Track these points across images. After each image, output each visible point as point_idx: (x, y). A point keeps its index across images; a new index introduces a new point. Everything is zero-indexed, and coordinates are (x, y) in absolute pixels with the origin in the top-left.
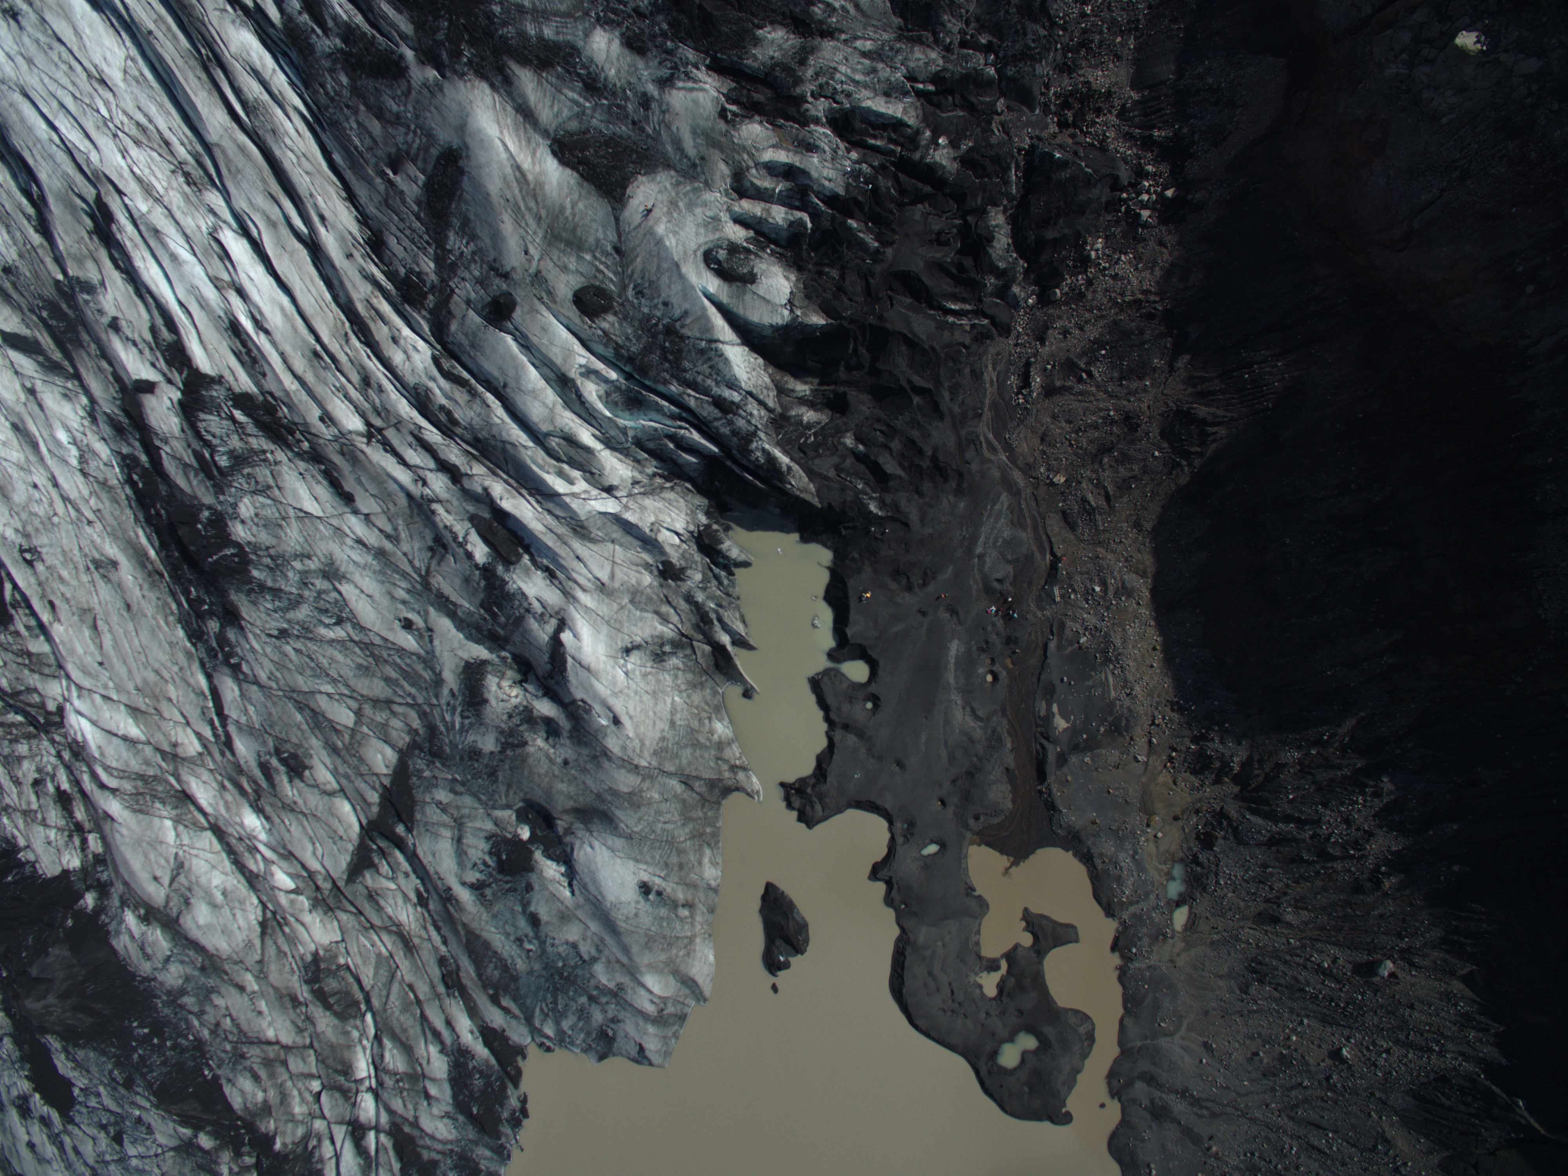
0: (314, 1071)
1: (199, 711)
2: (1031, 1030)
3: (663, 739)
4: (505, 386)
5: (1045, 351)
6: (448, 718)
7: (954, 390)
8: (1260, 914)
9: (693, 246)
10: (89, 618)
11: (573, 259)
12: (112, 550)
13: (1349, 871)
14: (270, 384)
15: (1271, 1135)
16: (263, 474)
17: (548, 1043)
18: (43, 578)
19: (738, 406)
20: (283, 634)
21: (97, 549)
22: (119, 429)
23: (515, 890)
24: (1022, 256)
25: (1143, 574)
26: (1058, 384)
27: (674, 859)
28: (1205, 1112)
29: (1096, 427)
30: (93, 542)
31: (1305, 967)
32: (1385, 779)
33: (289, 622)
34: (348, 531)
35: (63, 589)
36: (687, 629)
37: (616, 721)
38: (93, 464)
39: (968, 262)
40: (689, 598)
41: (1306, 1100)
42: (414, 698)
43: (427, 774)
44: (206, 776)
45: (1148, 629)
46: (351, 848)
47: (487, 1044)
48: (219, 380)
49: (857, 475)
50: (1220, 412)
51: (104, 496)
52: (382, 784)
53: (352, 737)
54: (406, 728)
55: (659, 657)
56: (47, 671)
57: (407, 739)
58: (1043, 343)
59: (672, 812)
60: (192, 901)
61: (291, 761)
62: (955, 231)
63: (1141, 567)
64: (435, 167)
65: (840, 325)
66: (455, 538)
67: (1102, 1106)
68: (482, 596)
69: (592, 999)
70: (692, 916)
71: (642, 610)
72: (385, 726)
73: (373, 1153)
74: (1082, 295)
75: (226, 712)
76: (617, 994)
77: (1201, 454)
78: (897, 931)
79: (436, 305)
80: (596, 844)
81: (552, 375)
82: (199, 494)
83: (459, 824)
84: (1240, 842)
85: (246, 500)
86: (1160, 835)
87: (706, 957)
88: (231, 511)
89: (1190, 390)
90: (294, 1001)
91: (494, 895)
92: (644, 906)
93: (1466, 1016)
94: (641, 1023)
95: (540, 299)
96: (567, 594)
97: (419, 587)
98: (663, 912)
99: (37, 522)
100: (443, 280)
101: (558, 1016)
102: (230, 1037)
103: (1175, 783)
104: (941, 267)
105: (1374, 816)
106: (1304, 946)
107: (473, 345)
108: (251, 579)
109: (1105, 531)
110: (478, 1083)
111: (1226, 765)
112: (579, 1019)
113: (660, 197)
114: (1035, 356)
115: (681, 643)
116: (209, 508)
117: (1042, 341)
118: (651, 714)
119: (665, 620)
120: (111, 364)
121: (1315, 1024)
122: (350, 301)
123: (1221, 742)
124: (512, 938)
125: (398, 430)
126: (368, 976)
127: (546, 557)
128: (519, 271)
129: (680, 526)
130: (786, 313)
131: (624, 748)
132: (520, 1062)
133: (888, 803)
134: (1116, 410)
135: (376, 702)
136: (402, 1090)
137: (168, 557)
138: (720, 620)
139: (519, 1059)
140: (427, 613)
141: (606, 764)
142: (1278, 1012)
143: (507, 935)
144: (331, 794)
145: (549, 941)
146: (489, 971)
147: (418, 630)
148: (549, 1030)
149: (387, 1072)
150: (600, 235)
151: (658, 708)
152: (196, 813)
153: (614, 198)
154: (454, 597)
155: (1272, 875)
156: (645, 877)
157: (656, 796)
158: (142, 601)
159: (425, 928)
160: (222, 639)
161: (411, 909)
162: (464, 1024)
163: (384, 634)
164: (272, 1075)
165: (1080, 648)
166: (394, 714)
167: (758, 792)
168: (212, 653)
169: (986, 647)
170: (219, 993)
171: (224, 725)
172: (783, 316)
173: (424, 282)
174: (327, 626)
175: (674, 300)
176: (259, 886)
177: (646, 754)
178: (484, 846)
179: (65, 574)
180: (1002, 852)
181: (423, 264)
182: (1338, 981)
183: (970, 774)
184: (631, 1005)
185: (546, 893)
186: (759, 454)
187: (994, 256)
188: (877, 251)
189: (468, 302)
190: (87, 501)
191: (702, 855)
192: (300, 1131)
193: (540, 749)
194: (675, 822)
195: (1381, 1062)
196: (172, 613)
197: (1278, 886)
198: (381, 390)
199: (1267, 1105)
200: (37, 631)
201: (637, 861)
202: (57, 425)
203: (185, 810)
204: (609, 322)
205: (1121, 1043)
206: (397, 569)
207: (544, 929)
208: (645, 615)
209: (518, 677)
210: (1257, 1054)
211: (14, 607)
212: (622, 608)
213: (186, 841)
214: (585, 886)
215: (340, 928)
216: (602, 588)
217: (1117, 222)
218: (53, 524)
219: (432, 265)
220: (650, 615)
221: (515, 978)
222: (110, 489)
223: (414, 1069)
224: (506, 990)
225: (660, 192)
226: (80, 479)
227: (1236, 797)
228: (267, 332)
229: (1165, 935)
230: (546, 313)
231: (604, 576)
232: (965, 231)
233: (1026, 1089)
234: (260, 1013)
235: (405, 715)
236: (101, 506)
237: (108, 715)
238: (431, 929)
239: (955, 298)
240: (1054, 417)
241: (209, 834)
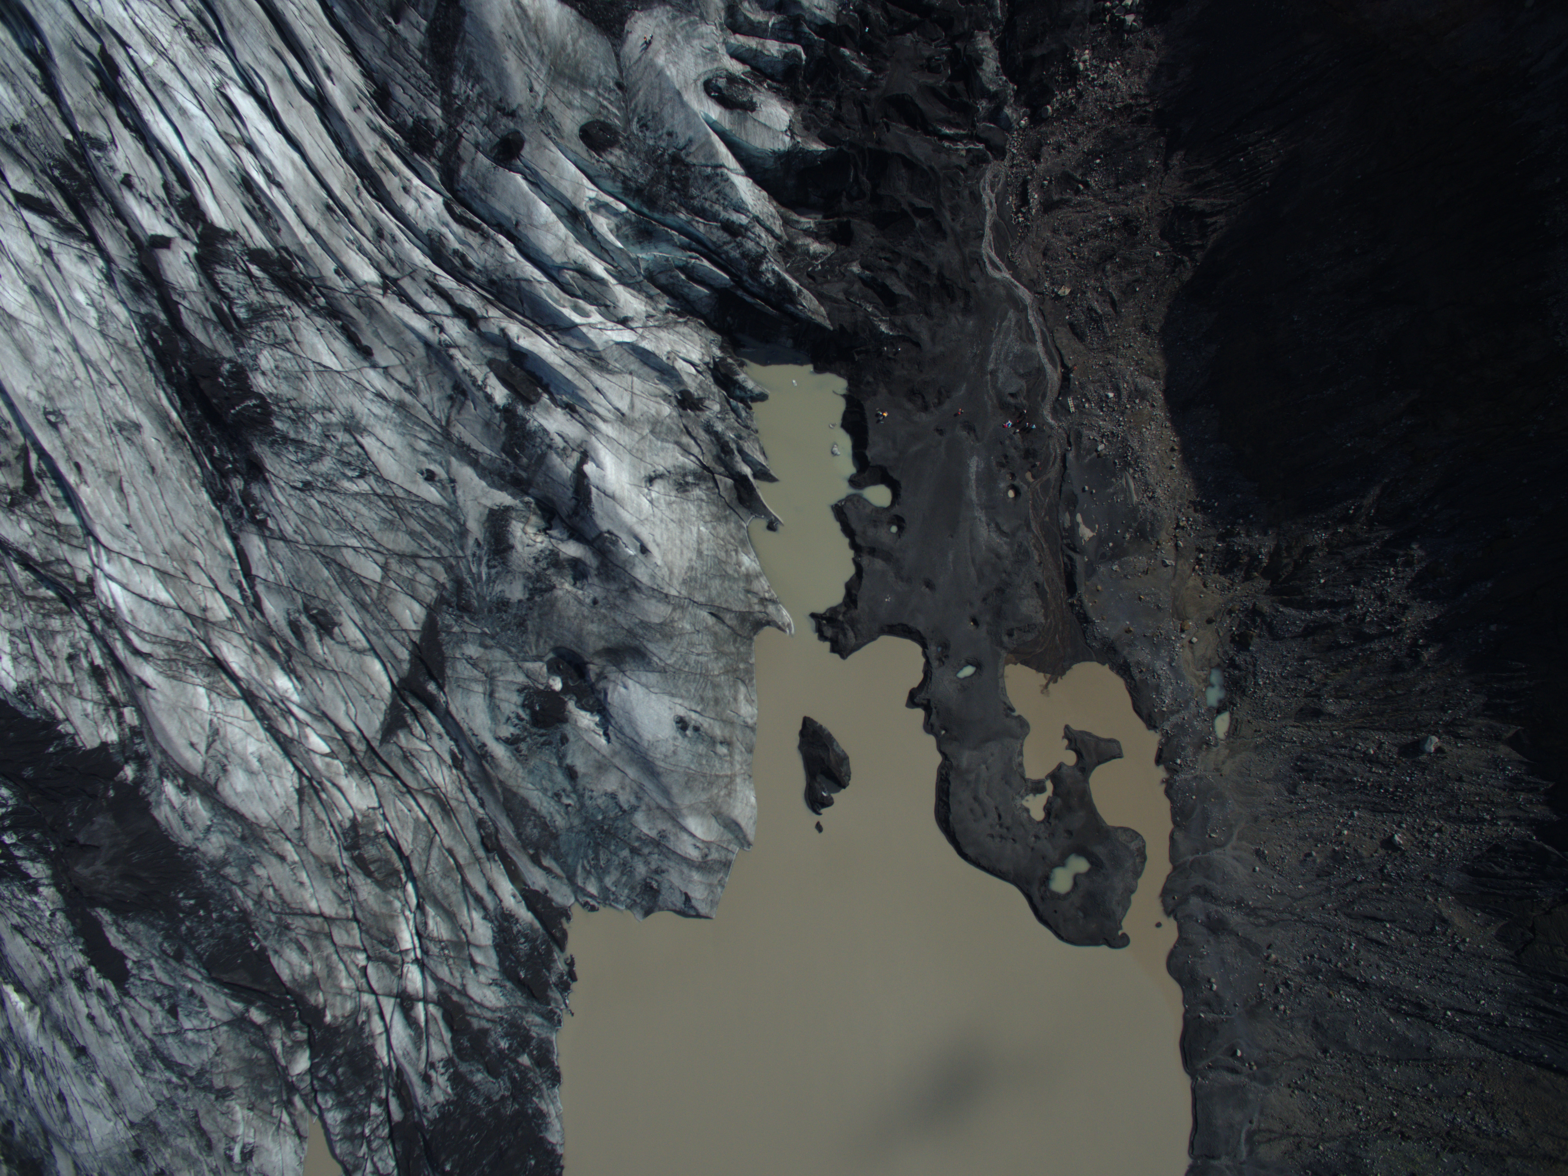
0: (359, 944)
1: (227, 574)
2: (1082, 851)
3: (691, 568)
4: (517, 224)
5: (1040, 168)
6: (474, 569)
7: (955, 210)
8: (1301, 710)
9: (693, 75)
10: (115, 480)
11: (577, 96)
12: (135, 413)
13: (1387, 649)
14: (285, 239)
15: (1330, 936)
16: (281, 328)
17: (592, 902)
18: (68, 441)
19: (747, 229)
20: (307, 486)
21: (120, 412)
22: (135, 287)
23: (550, 743)
24: (1012, 79)
25: (1155, 376)
26: (1056, 198)
27: (709, 694)
28: (1262, 921)
29: (1095, 235)
30: (115, 404)
31: (1351, 758)
32: (1415, 546)
33: (313, 474)
34: (367, 385)
35: (88, 450)
36: (708, 461)
37: (644, 550)
38: (112, 326)
39: (960, 86)
40: (709, 428)
41: (1361, 895)
42: (439, 552)
43: (456, 629)
44: (236, 640)
45: (1165, 431)
46: (383, 707)
47: (530, 907)
48: (235, 235)
49: (865, 298)
50: (1218, 201)
51: (124, 357)
52: (411, 641)
53: (380, 591)
54: (433, 583)
55: (682, 487)
56: (75, 542)
57: (435, 594)
58: (1038, 161)
59: (704, 645)
60: (229, 768)
61: (321, 618)
62: (944, 57)
63: (1152, 369)
64: (437, 11)
65: (841, 150)
66: (474, 382)
67: (1158, 925)
68: (503, 438)
69: (634, 851)
70: (731, 755)
71: (663, 440)
72: (412, 580)
73: (423, 1024)
74: (1073, 109)
75: (254, 572)
76: (659, 843)
77: (1201, 247)
78: (938, 759)
79: (445, 152)
80: (630, 683)
81: (563, 211)
82: (219, 348)
83: (490, 678)
84: (1276, 637)
85: (265, 352)
86: (1195, 640)
87: (748, 798)
88: (251, 363)
89: (1186, 185)
90: (334, 869)
91: (529, 749)
92: (682, 743)
93: (1515, 779)
94: (686, 870)
95: (548, 135)
96: (588, 426)
97: (439, 438)
98: (701, 748)
99: (59, 385)
100: (450, 126)
101: (600, 872)
102: (274, 908)
103: (1205, 586)
104: (933, 91)
105: (1407, 588)
106: (1348, 737)
107: (484, 188)
108: (273, 431)
109: (1113, 337)
110: (524, 947)
111: (1254, 558)
112: (623, 874)
113: (657, 31)
114: (1031, 173)
115: (705, 474)
116: (230, 361)
117: (1037, 158)
118: (678, 542)
119: (686, 451)
120: (125, 223)
121: (1366, 815)
122: (360, 154)
123: (1248, 536)
124: (550, 794)
125: (413, 279)
126: (407, 842)
127: (566, 393)
128: (525, 108)
129: (695, 357)
130: (787, 139)
131: (653, 577)
132: (566, 925)
133: (920, 624)
134: (1114, 216)
135: (402, 557)
136: (447, 958)
137: (190, 416)
138: (741, 451)
139: (564, 920)
140: (449, 463)
141: (636, 596)
142: (1327, 808)
143: (545, 791)
144: (361, 652)
145: (587, 794)
146: (528, 830)
147: (440, 481)
148: (592, 889)
149: (432, 939)
150: (602, 71)
151: (685, 537)
152: (228, 682)
153: (614, 34)
154: (476, 445)
155: (1310, 666)
156: (681, 712)
157: (688, 627)
158: (166, 464)
159: (462, 791)
160: (246, 496)
161: (446, 771)
162: (506, 888)
163: (407, 486)
164: (318, 948)
165: (1099, 456)
166: (420, 569)
167: (789, 625)
168: (237, 513)
169: (1005, 462)
170: (261, 863)
171: (252, 587)
172: (784, 143)
173: (432, 129)
174: (351, 479)
175: (678, 130)
176: (294, 751)
177: (675, 583)
178: (516, 699)
179: (89, 436)
180: (1038, 669)
181: (430, 111)
182: (1384, 766)
183: (1000, 590)
184: (674, 853)
185: (582, 743)
186: (769, 276)
187: (984, 79)
188: (871, 77)
189: (477, 145)
190: (108, 363)
191: (737, 691)
192: (349, 1006)
193: (568, 592)
194: (708, 655)
195: (1434, 842)
196: (196, 476)
197: (1316, 677)
198: (394, 240)
199: (1323, 906)
200: (64, 503)
201: (673, 695)
202: (75, 286)
203: (217, 678)
204: (615, 156)
205: (1173, 859)
206: (418, 422)
207: (582, 782)
208: (666, 445)
209: (543, 524)
210: (1310, 855)
211: (40, 477)
212: (643, 438)
213: (220, 709)
214: (621, 730)
215: (377, 793)
216: (622, 417)
217: (1103, 31)
218: (75, 388)
219: (439, 111)
220: (671, 446)
221: (555, 836)
222: (130, 351)
223: (458, 936)
224: (546, 849)
225: (657, 26)
226: (100, 341)
227: (1268, 592)
228: (279, 186)
229: (1208, 744)
230: (554, 148)
231: (624, 406)
232: (954, 57)
233: (1081, 914)
234: (302, 884)
235: (431, 570)
236: (122, 368)
237: (137, 579)
238: (468, 791)
239: (950, 124)
240: (1055, 231)
241: (242, 703)
